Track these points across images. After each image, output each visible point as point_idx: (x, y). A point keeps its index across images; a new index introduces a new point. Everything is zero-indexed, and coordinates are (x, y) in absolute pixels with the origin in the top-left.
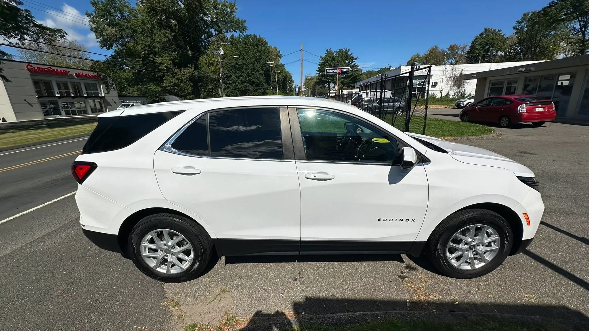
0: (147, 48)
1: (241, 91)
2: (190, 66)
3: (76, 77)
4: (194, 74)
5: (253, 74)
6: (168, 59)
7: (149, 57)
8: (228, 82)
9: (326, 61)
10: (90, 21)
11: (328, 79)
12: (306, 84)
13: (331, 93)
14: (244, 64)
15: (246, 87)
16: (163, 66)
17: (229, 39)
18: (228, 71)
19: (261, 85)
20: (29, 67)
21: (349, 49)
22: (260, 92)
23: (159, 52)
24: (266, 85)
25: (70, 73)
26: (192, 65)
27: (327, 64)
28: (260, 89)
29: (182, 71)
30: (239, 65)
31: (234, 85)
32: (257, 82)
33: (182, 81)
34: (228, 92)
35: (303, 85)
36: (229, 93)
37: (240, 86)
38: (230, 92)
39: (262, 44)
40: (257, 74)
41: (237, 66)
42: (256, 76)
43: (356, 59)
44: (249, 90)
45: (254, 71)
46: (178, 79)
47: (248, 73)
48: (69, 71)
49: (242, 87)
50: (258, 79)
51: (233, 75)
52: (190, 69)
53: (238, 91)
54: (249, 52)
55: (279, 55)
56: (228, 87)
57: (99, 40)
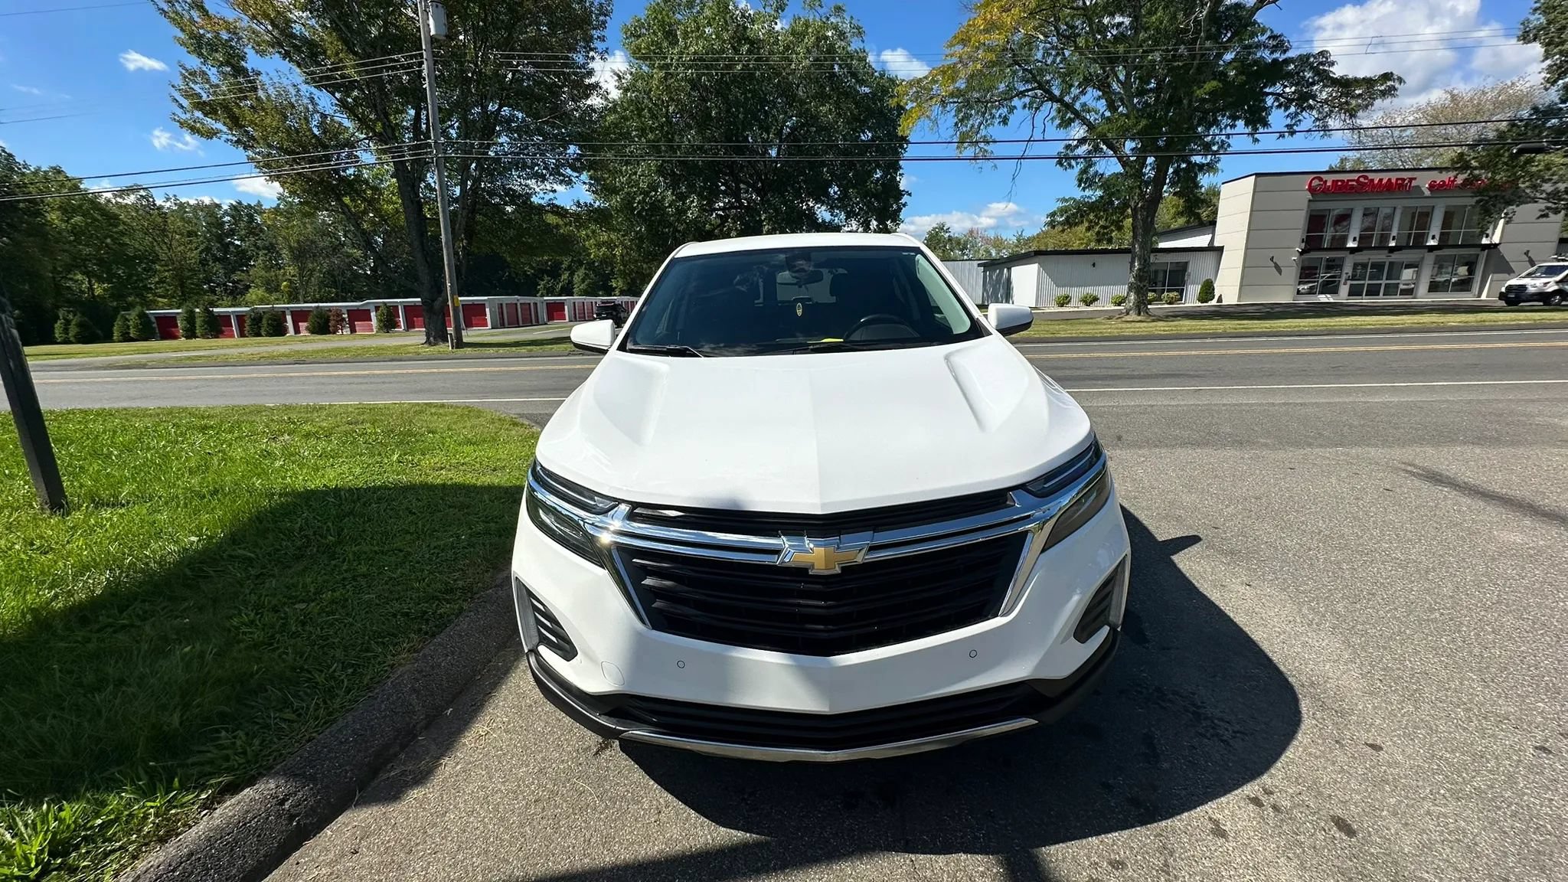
3: (1429, 194)
20: (1315, 183)
25: (1415, 184)
48: (1413, 178)
57: (1549, 62)
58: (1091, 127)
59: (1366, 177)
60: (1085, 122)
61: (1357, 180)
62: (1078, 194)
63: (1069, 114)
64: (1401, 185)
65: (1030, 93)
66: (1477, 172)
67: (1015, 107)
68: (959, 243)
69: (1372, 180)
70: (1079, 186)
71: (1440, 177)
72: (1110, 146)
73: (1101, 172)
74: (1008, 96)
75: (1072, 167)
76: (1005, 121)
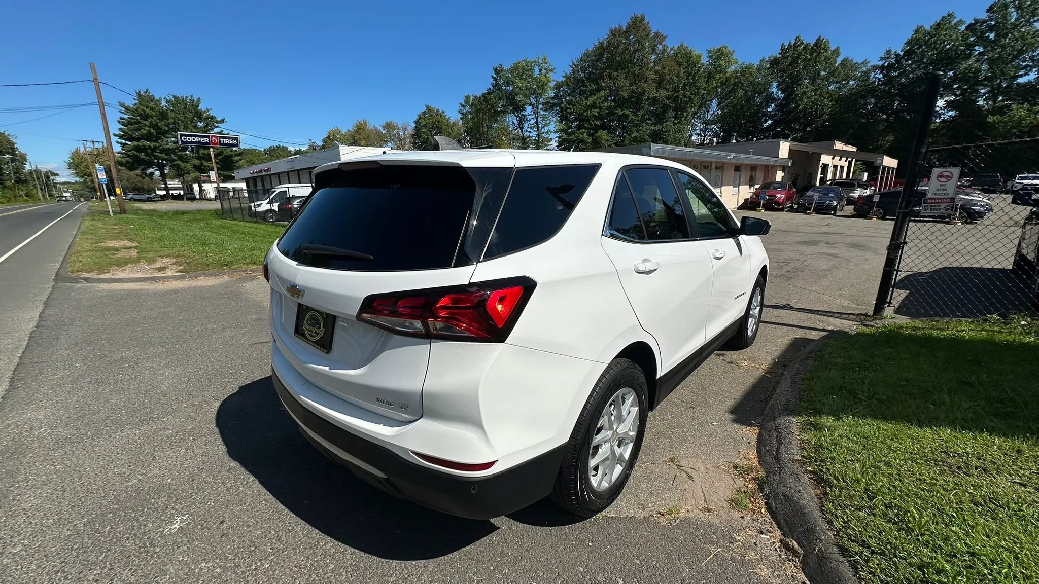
9: (141, 115)
11: (157, 158)
13: (171, 189)
21: (199, 100)
27: (147, 123)
43: (222, 121)
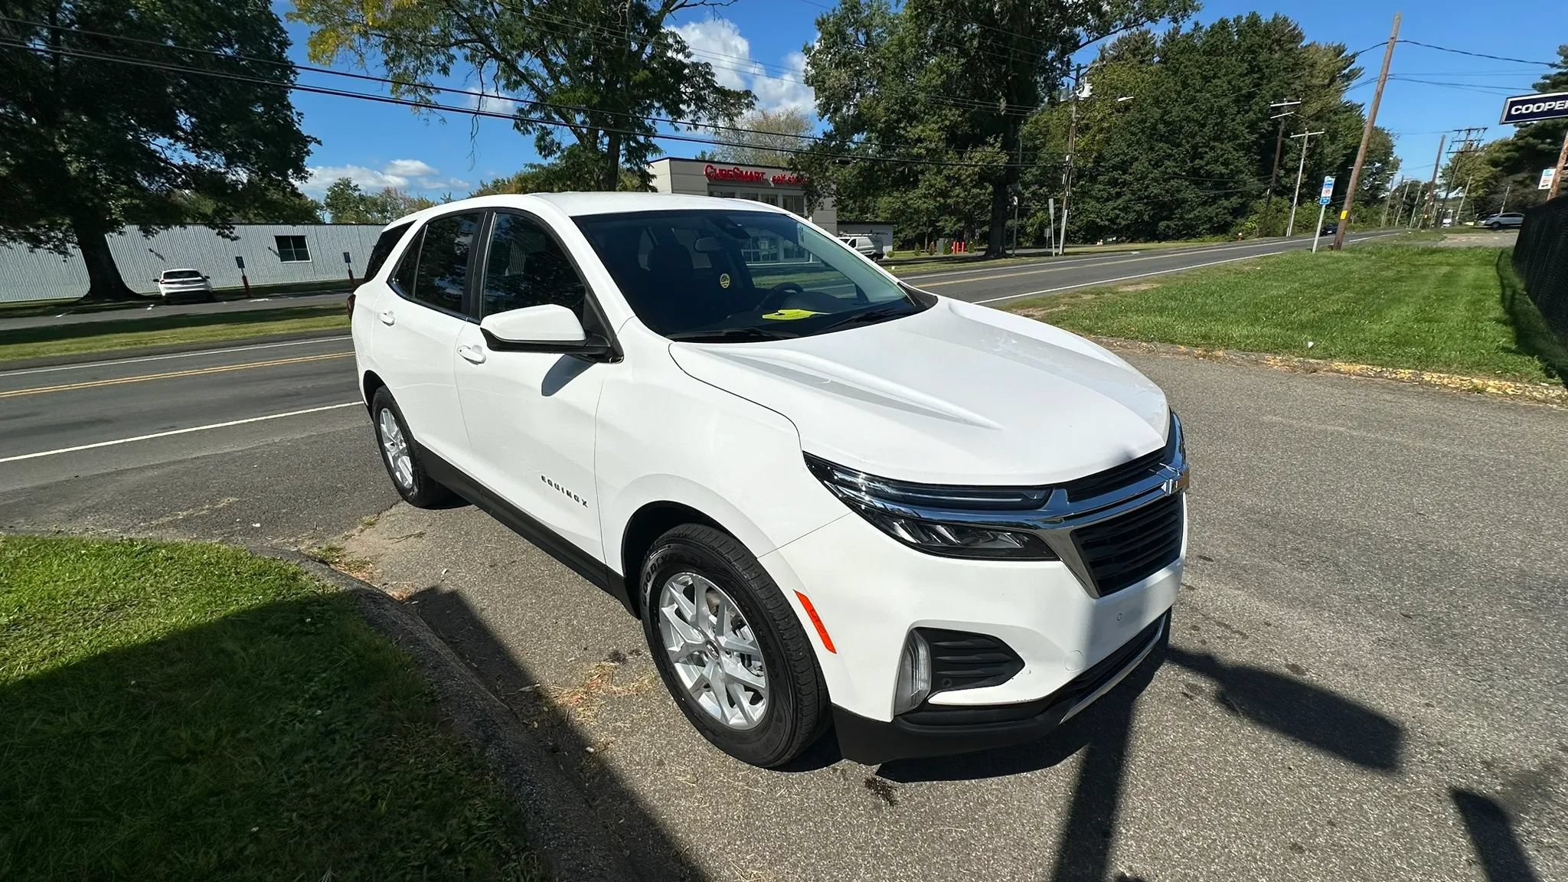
0: (896, 108)
1: (1156, 204)
2: (992, 141)
3: (773, 185)
4: (996, 161)
5: (1212, 148)
6: (936, 127)
7: (899, 128)
8: (1120, 181)
10: (808, 63)
12: (1455, 174)
14: (1188, 119)
15: (1179, 191)
16: (920, 148)
17: (1158, 44)
18: (1129, 146)
19: (1235, 183)
20: (709, 170)
22: (1225, 208)
23: (921, 113)
24: (1253, 183)
25: (765, 177)
26: (995, 139)
28: (1227, 196)
29: (966, 156)
30: (1167, 124)
31: (1136, 186)
32: (1222, 175)
33: (959, 182)
34: (1115, 208)
35: (1439, 174)
36: (1117, 212)
37: (1154, 190)
38: (1119, 210)
39: (1278, 41)
40: (1229, 146)
41: (1161, 126)
42: (1223, 155)
44: (1184, 201)
45: (1217, 138)
46: (948, 178)
47: (1195, 147)
48: (763, 173)
49: (1164, 192)
50: (1226, 164)
51: (1143, 158)
52: (990, 149)
53: (1145, 204)
54: (1215, 76)
55: (1346, 71)
56: (1119, 195)
57: (818, 102)
58: (539, 92)
59: (738, 170)
60: (533, 87)
61: (734, 171)
62: (539, 160)
63: (513, 77)
64: (758, 178)
65: (469, 44)
66: (801, 173)
67: (454, 57)
68: (375, 204)
69: (742, 172)
70: (541, 153)
71: (779, 173)
72: (562, 116)
73: (557, 140)
74: (444, 43)
75: (529, 132)
76: (445, 70)
